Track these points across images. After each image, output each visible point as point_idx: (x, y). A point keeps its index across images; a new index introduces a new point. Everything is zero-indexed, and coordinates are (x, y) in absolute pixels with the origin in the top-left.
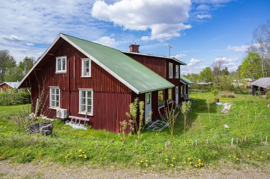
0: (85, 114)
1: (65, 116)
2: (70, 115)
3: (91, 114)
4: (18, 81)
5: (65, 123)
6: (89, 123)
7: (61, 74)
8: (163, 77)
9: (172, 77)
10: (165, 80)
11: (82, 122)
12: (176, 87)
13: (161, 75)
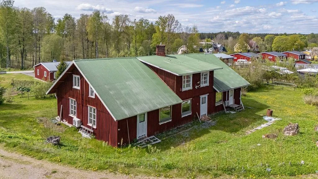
0: (91, 126)
1: (79, 125)
2: (82, 124)
3: (95, 127)
4: (54, 61)
5: (78, 131)
6: (94, 134)
7: (77, 90)
8: (173, 90)
9: (191, 88)
10: (175, 94)
11: (89, 132)
12: (201, 97)
13: (172, 88)
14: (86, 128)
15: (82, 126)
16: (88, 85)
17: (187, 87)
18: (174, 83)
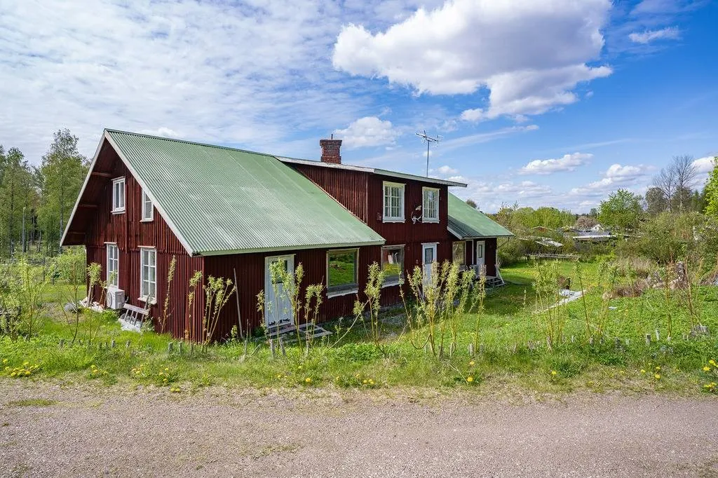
0: (146, 300)
1: (118, 304)
3: (153, 301)
5: (118, 319)
7: (119, 216)
8: (362, 219)
9: (401, 219)
10: (365, 226)
11: (140, 317)
12: (425, 246)
13: (358, 213)
14: (135, 309)
15: (127, 306)
16: (140, 189)
17: (394, 215)
18: (363, 198)
